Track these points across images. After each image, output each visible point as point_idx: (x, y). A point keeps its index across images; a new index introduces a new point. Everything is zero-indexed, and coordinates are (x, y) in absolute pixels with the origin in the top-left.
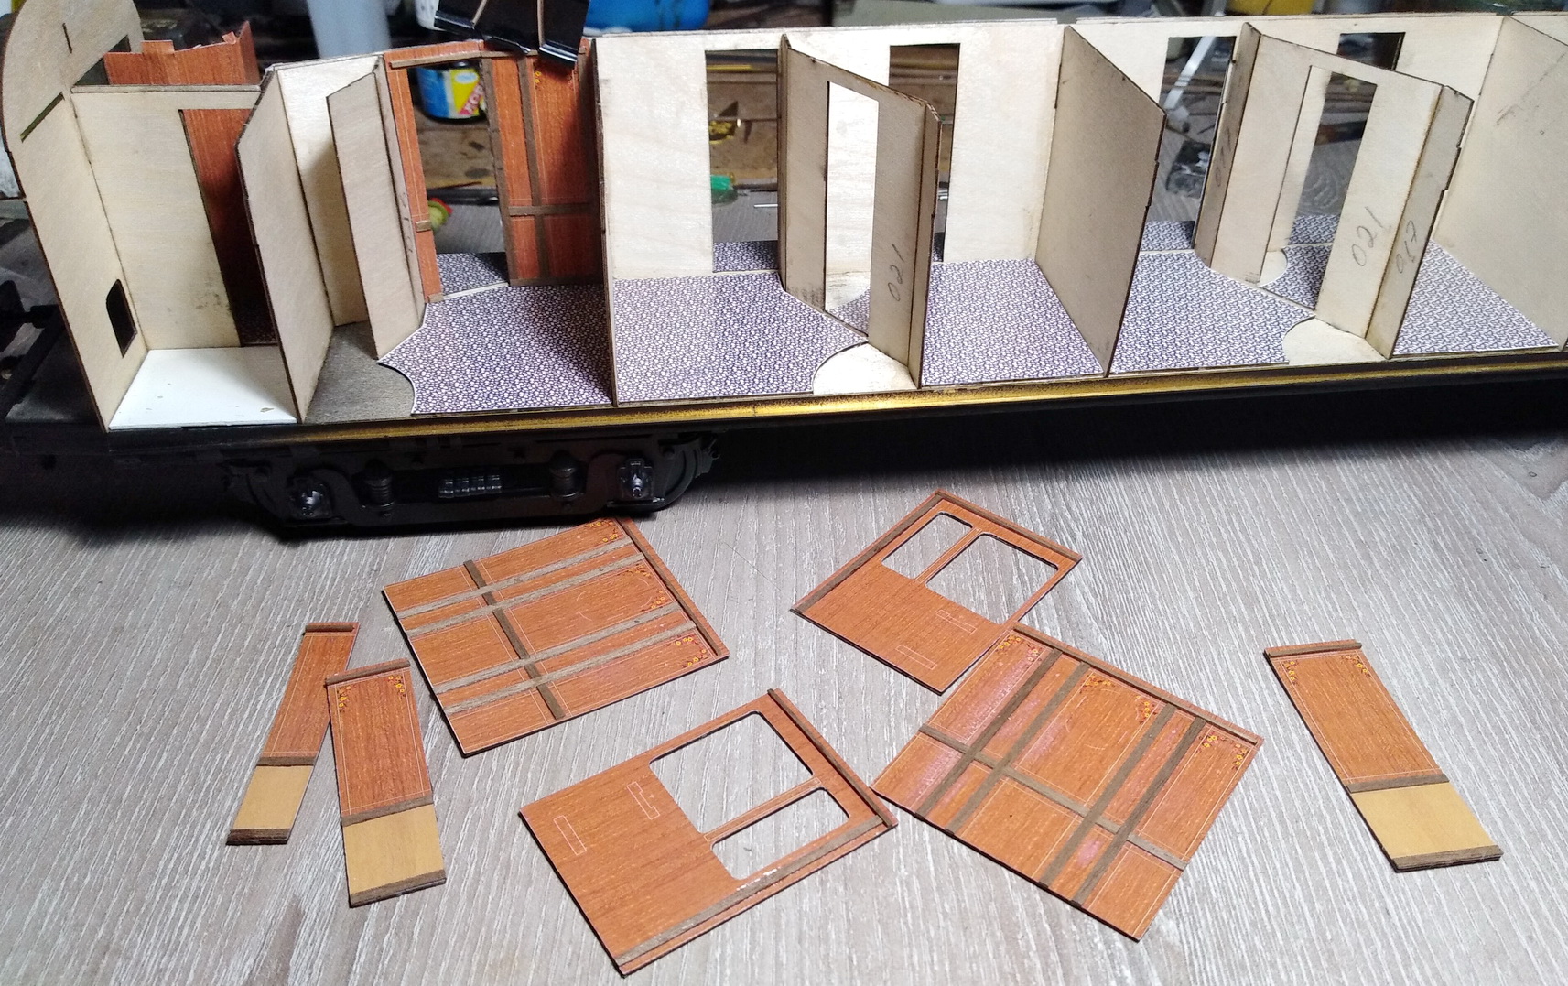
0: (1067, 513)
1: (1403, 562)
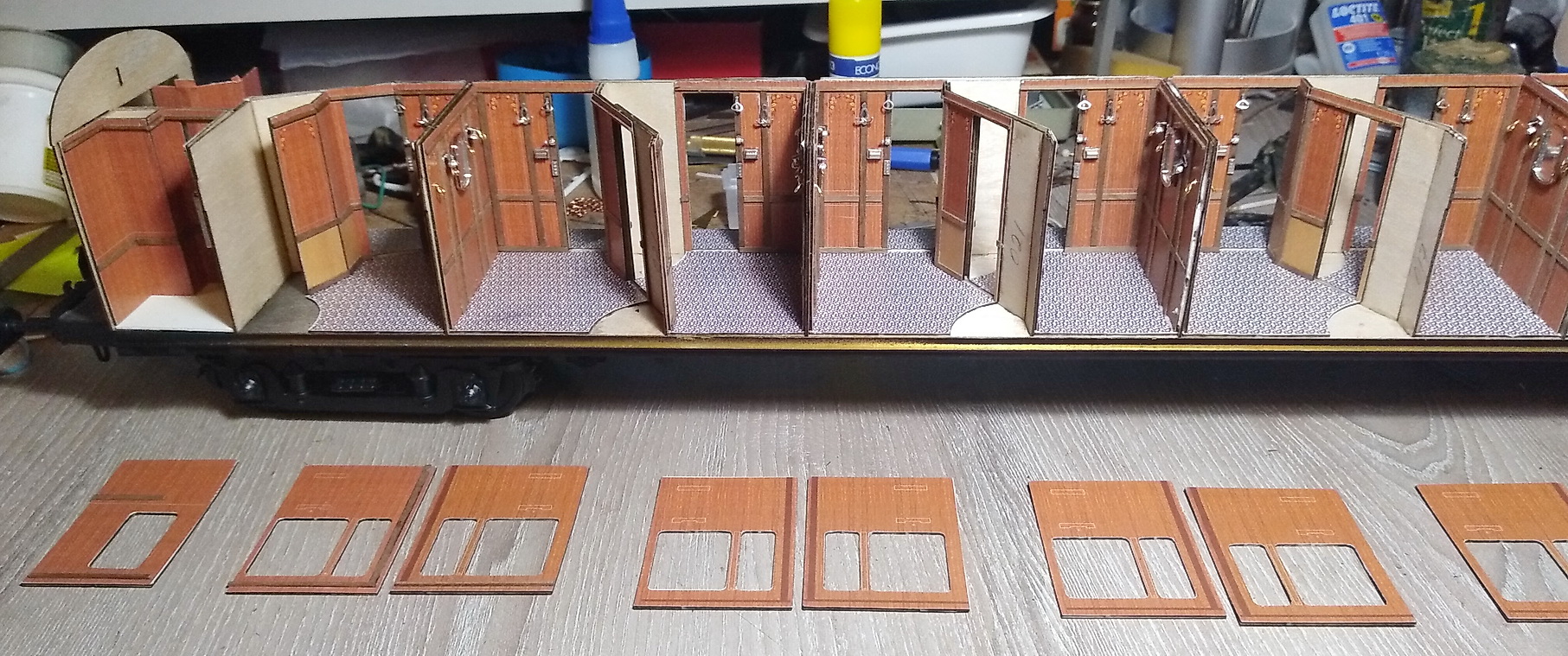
0: (1033, 558)
1: (1334, 581)
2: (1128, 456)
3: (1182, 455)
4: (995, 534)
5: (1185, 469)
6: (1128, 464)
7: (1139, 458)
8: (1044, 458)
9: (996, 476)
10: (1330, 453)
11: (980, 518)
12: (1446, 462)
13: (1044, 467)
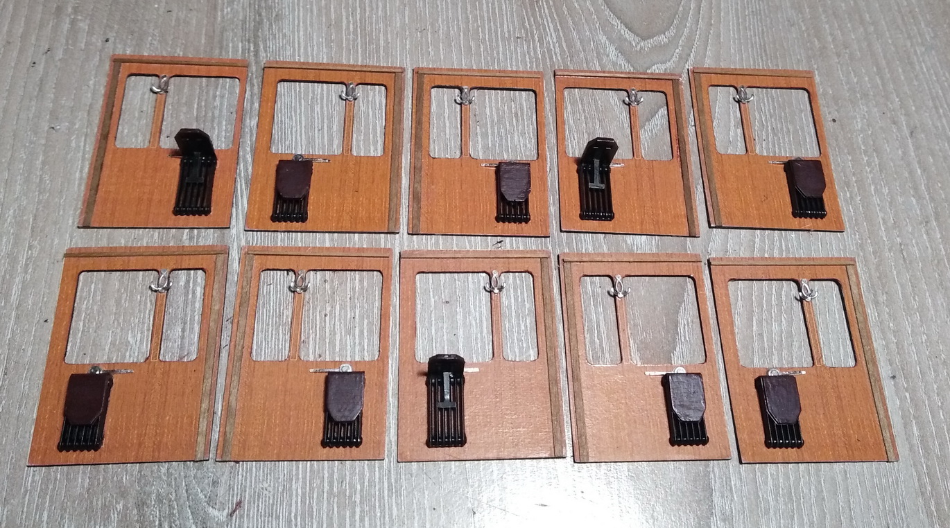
2: (386, 34)
3: (436, 36)
4: (224, 123)
5: (432, 53)
6: (382, 43)
7: (395, 36)
8: (306, 30)
9: (252, 49)
10: (569, 47)
11: (217, 103)
12: (668, 64)
13: (302, 40)
